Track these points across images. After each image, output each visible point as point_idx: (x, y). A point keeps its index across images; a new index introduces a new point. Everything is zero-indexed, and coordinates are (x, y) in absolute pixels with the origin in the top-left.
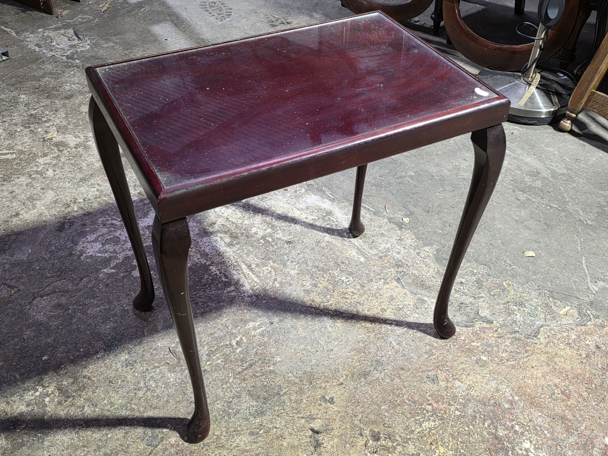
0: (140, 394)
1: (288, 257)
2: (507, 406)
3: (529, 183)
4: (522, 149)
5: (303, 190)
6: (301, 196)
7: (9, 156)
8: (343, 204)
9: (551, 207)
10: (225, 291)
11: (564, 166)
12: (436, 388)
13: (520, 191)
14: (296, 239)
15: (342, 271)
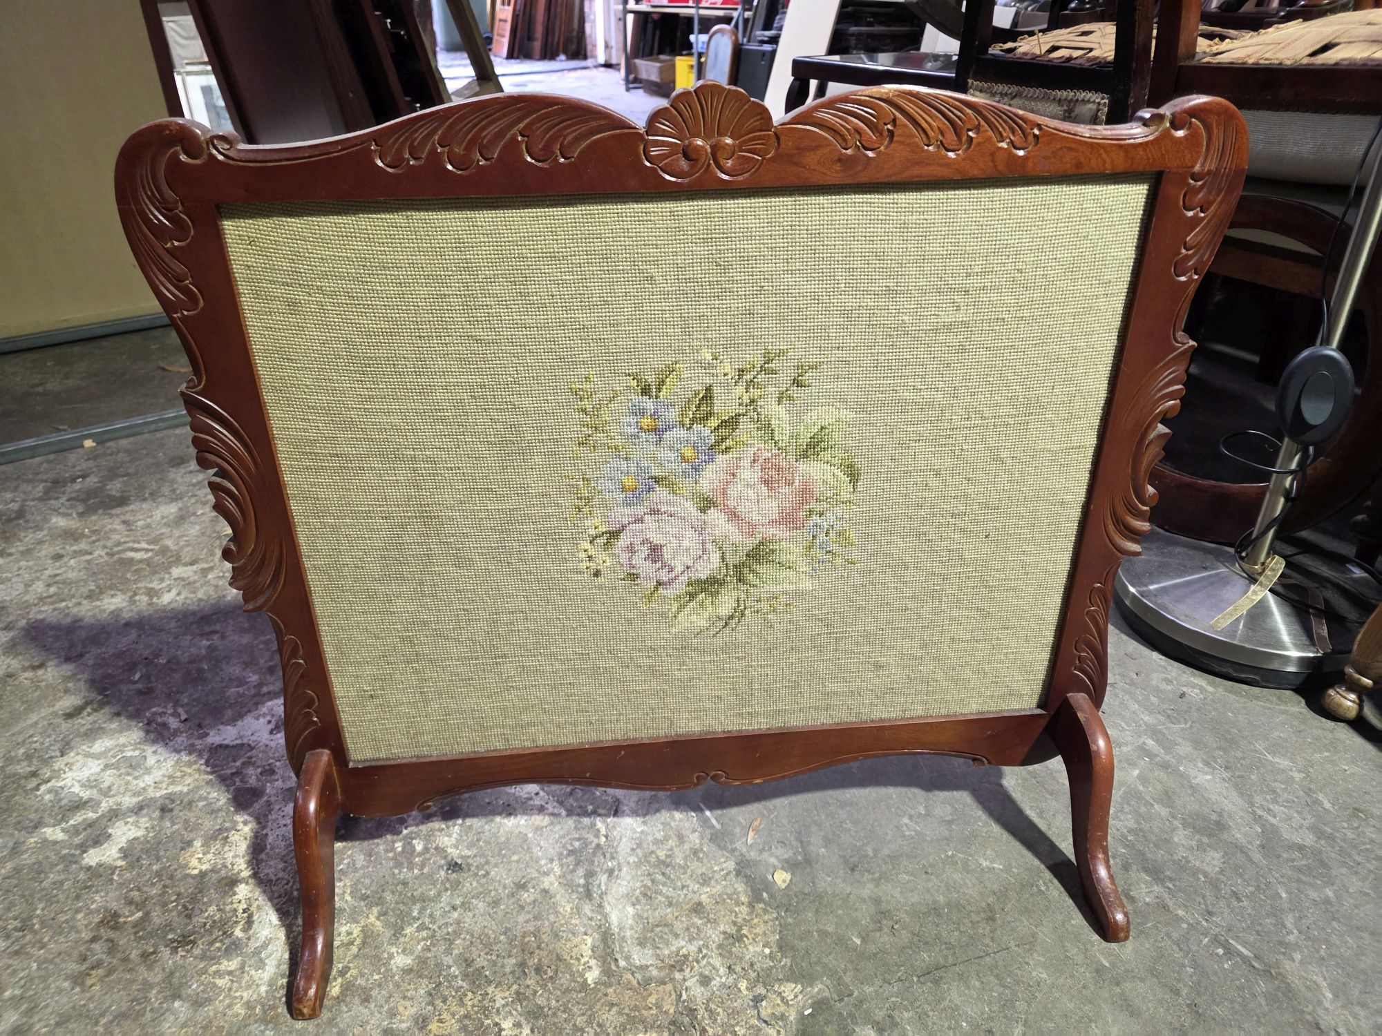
1: (423, 910)
3: (1181, 853)
4: (1197, 743)
7: (139, 555)
9: (1230, 952)
10: (214, 968)
11: (1310, 820)
13: (1146, 870)
14: (474, 862)
15: (519, 997)
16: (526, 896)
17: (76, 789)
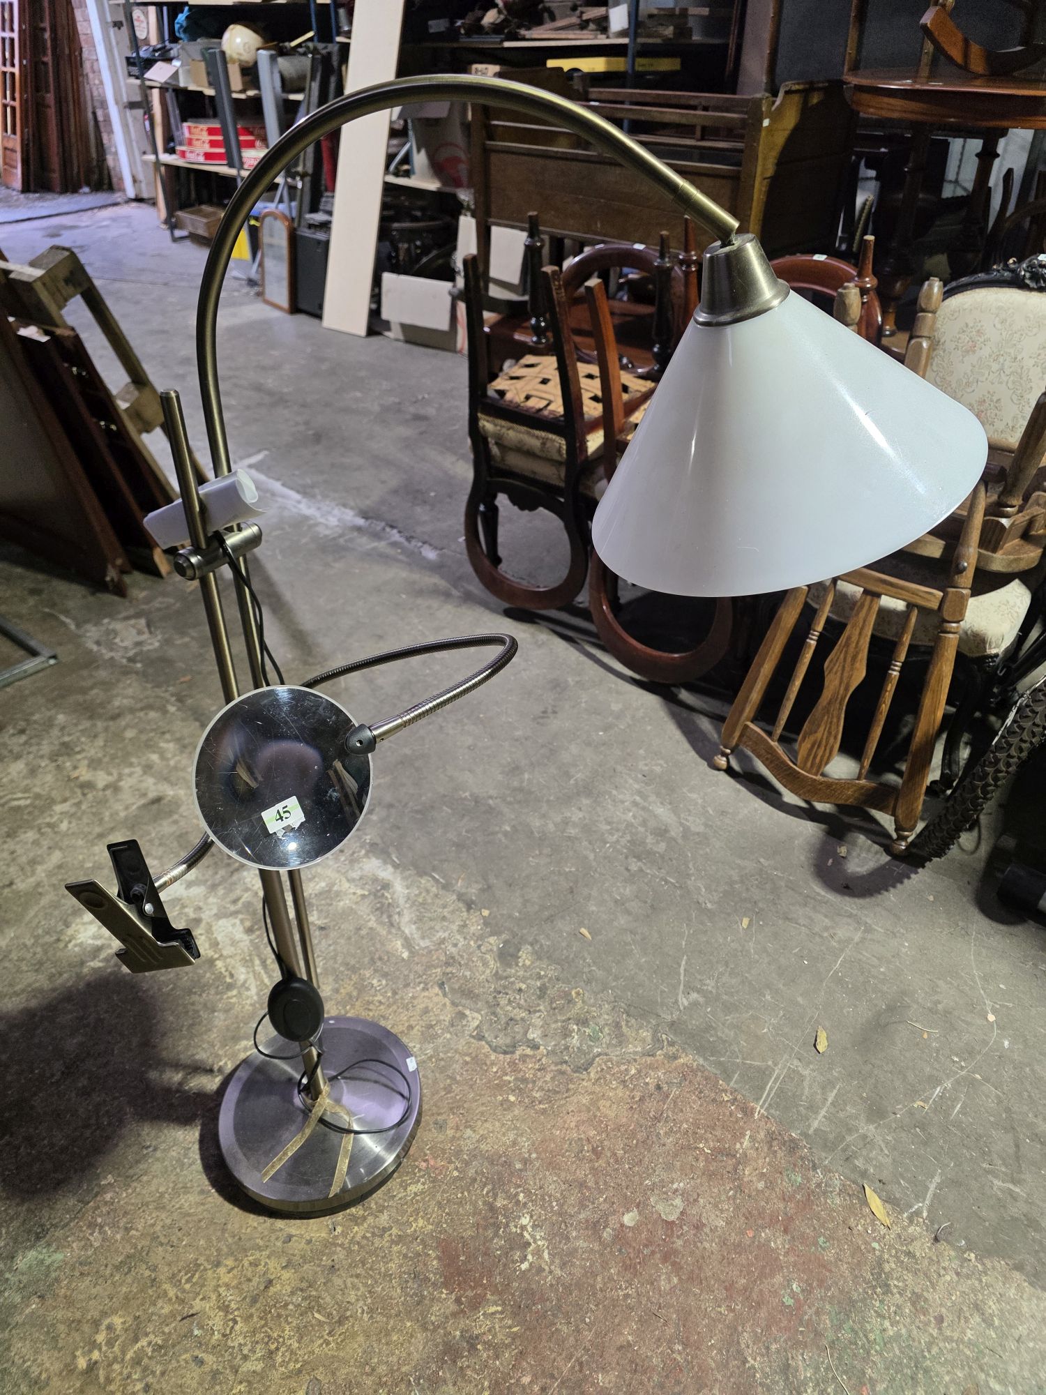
0: (88, 1133)
2: (518, 1166)
3: (649, 846)
4: (658, 794)
5: (363, 852)
6: (357, 861)
7: (22, 803)
8: (408, 873)
9: (666, 882)
10: (225, 997)
11: (703, 820)
12: (441, 1137)
13: (635, 857)
15: (376, 971)
16: (363, 932)
17: (90, 942)
